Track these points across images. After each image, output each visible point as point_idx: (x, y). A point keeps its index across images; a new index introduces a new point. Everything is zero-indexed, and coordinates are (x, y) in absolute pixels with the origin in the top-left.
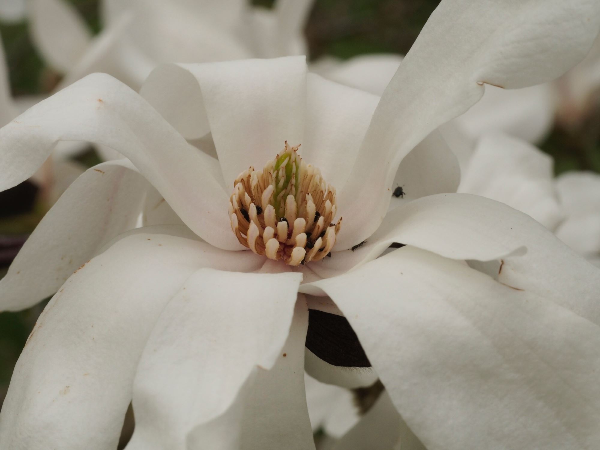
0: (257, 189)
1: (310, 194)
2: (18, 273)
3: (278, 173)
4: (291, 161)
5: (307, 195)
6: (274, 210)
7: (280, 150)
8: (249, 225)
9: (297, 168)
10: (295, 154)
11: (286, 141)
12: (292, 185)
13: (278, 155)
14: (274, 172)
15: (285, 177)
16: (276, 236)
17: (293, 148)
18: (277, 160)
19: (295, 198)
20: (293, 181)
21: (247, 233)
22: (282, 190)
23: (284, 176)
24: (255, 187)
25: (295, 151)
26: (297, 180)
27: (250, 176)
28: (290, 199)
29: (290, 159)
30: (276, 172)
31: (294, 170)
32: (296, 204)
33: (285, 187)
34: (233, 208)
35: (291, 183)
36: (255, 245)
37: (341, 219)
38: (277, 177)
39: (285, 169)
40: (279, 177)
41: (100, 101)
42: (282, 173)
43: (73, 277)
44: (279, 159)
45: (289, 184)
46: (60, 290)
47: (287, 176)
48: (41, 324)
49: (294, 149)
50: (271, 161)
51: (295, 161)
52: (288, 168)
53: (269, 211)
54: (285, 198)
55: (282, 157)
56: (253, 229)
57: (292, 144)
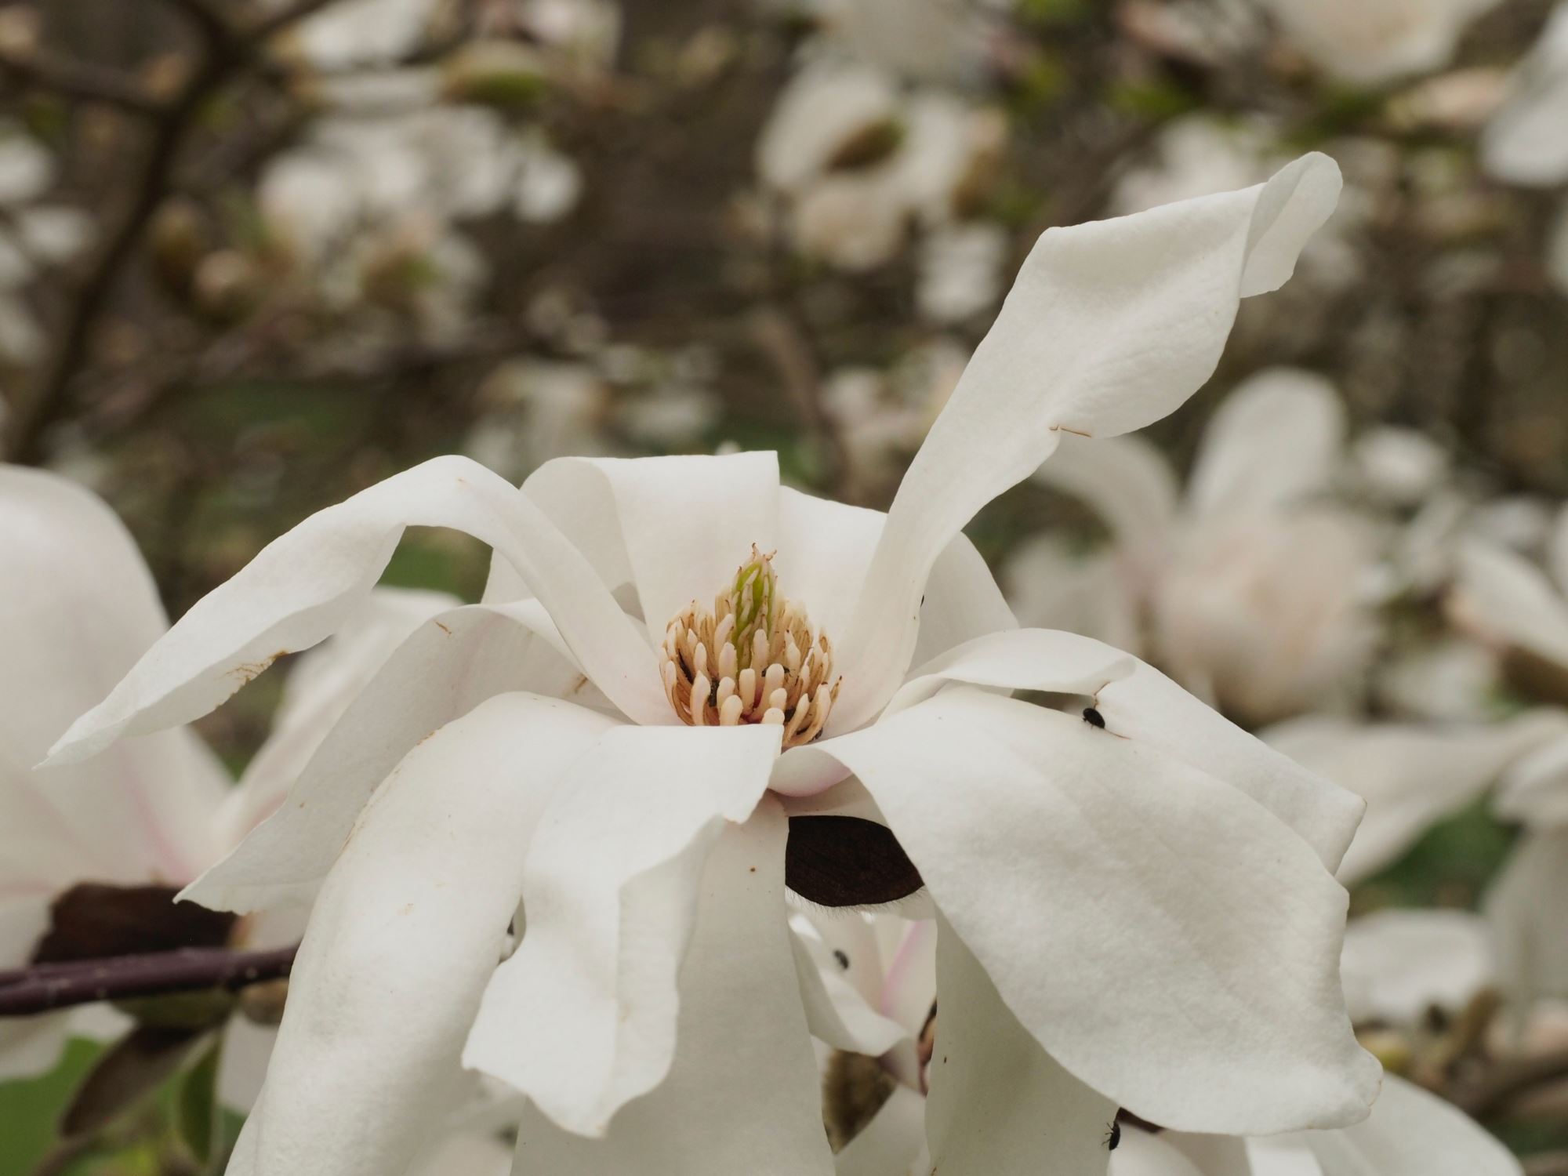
0: (706, 629)
1: (790, 632)
2: (302, 806)
3: (740, 598)
4: (762, 575)
5: (786, 632)
6: (735, 652)
7: (743, 559)
8: (691, 687)
9: (771, 588)
10: (768, 564)
11: (754, 544)
12: (763, 615)
13: (741, 568)
14: (733, 597)
15: (752, 602)
16: (737, 691)
17: (764, 555)
18: (738, 576)
19: (768, 636)
20: (765, 609)
21: (689, 699)
22: (747, 624)
23: (750, 600)
24: (702, 624)
25: (768, 560)
26: (770, 606)
27: (692, 615)
28: (760, 635)
29: (760, 573)
30: (738, 593)
31: (766, 591)
32: (768, 645)
33: (751, 619)
34: (666, 656)
35: (761, 612)
36: (704, 716)
37: (841, 678)
38: (739, 604)
39: (751, 587)
40: (742, 602)
41: (460, 480)
42: (747, 594)
43: (416, 750)
44: (742, 574)
45: (759, 614)
46: (395, 770)
47: (755, 601)
48: (363, 823)
49: (767, 557)
50: (727, 582)
51: (768, 576)
52: (757, 587)
53: (727, 653)
54: (750, 637)
55: (746, 571)
56: (701, 685)
57: (764, 550)
